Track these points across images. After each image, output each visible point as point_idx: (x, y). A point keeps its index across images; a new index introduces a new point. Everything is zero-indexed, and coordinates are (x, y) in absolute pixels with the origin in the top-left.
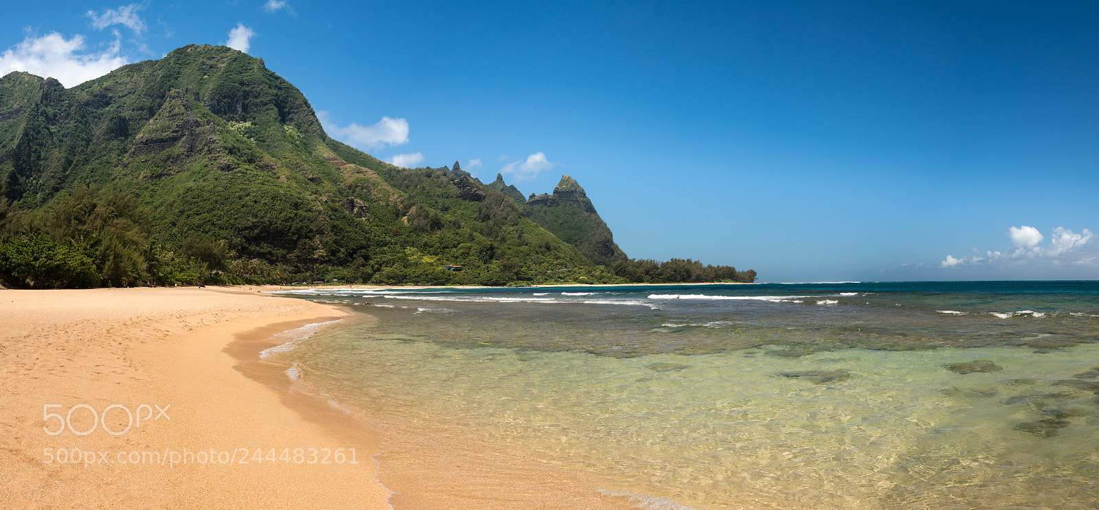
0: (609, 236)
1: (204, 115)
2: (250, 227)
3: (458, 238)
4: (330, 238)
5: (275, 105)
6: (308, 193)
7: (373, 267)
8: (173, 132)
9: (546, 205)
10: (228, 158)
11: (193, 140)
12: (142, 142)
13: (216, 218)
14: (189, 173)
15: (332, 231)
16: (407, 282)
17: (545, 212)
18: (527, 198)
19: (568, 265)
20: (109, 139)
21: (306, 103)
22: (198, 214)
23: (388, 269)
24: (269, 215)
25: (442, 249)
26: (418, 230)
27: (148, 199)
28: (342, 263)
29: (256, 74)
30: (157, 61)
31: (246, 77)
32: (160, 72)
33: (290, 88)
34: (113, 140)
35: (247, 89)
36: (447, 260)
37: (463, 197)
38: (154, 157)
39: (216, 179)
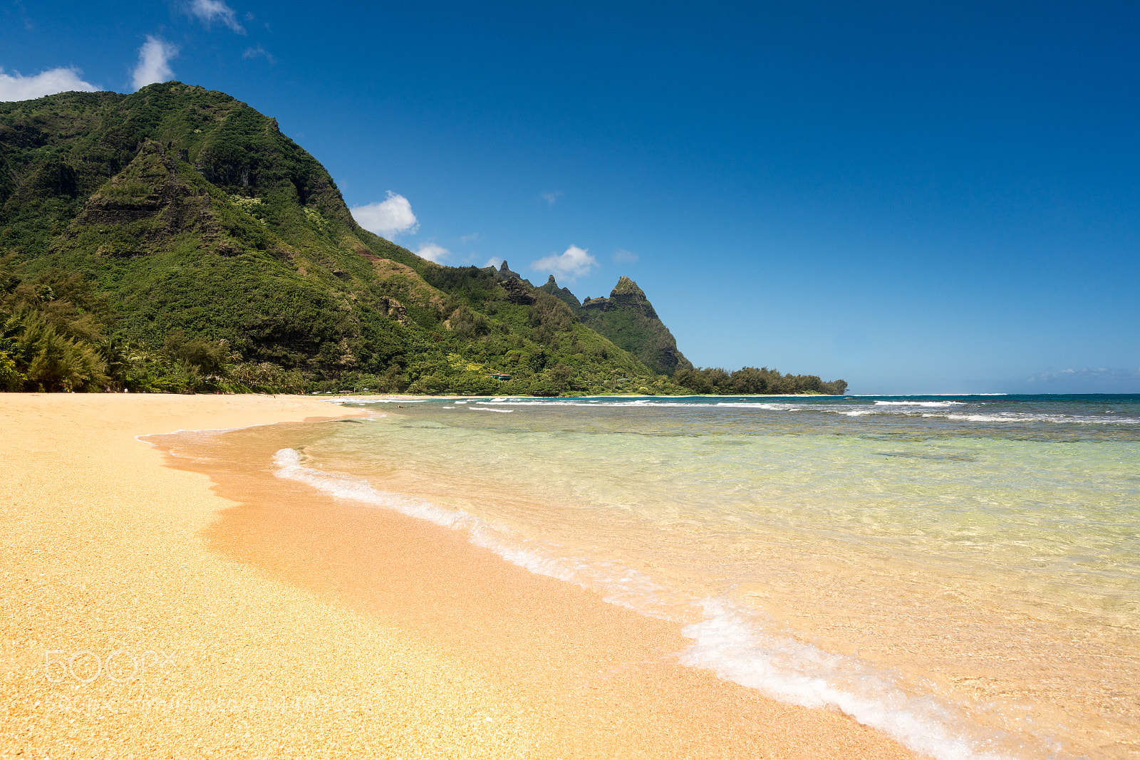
0: (671, 343)
1: (194, 182)
2: (259, 326)
3: (506, 344)
4: (360, 342)
5: (291, 181)
6: (333, 289)
7: (410, 375)
8: (149, 198)
9: (602, 309)
10: (229, 240)
11: (180, 212)
12: (99, 206)
13: (212, 312)
14: (174, 254)
15: (362, 334)
16: (449, 392)
17: (602, 317)
18: (582, 302)
19: (627, 375)
20: (43, 195)
21: (331, 182)
22: (186, 307)
23: (428, 377)
24: (284, 312)
25: (489, 355)
26: (463, 336)
27: (109, 283)
28: (375, 370)
29: (267, 138)
30: (123, 96)
31: (255, 140)
32: (127, 112)
33: (310, 162)
34: (50, 197)
35: (256, 156)
36: (494, 368)
37: (512, 300)
38: (120, 229)
39: (213, 265)
